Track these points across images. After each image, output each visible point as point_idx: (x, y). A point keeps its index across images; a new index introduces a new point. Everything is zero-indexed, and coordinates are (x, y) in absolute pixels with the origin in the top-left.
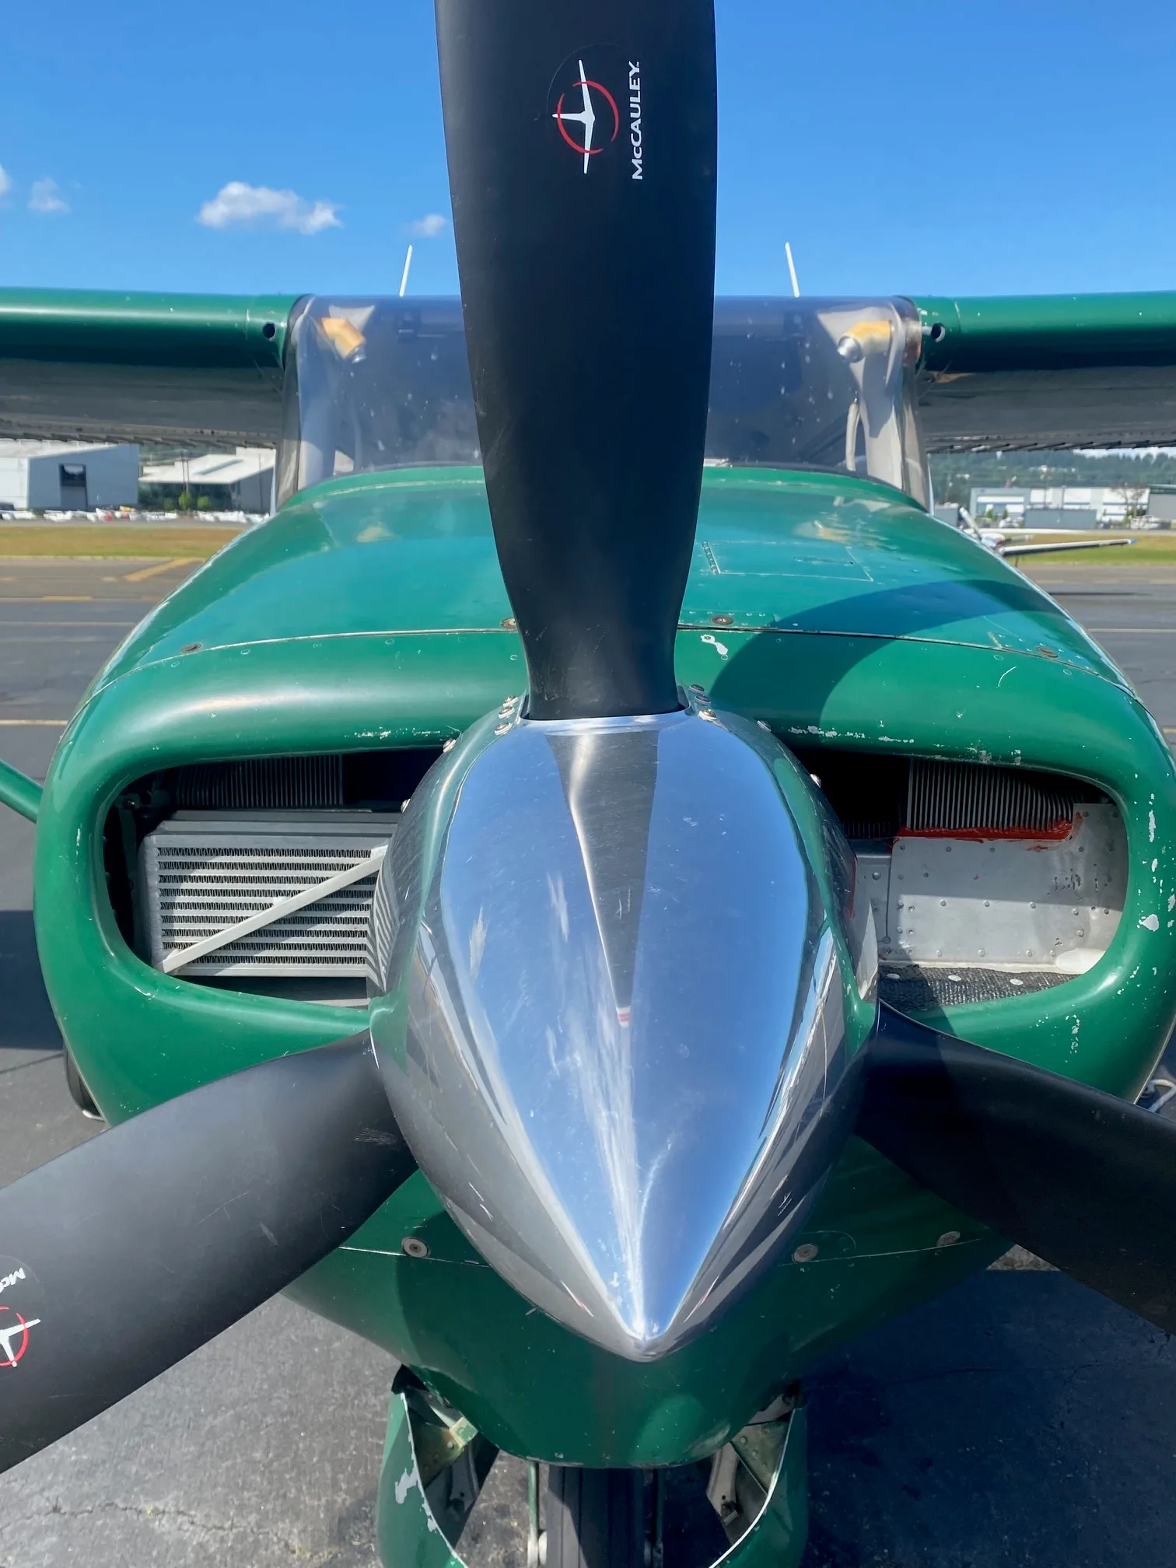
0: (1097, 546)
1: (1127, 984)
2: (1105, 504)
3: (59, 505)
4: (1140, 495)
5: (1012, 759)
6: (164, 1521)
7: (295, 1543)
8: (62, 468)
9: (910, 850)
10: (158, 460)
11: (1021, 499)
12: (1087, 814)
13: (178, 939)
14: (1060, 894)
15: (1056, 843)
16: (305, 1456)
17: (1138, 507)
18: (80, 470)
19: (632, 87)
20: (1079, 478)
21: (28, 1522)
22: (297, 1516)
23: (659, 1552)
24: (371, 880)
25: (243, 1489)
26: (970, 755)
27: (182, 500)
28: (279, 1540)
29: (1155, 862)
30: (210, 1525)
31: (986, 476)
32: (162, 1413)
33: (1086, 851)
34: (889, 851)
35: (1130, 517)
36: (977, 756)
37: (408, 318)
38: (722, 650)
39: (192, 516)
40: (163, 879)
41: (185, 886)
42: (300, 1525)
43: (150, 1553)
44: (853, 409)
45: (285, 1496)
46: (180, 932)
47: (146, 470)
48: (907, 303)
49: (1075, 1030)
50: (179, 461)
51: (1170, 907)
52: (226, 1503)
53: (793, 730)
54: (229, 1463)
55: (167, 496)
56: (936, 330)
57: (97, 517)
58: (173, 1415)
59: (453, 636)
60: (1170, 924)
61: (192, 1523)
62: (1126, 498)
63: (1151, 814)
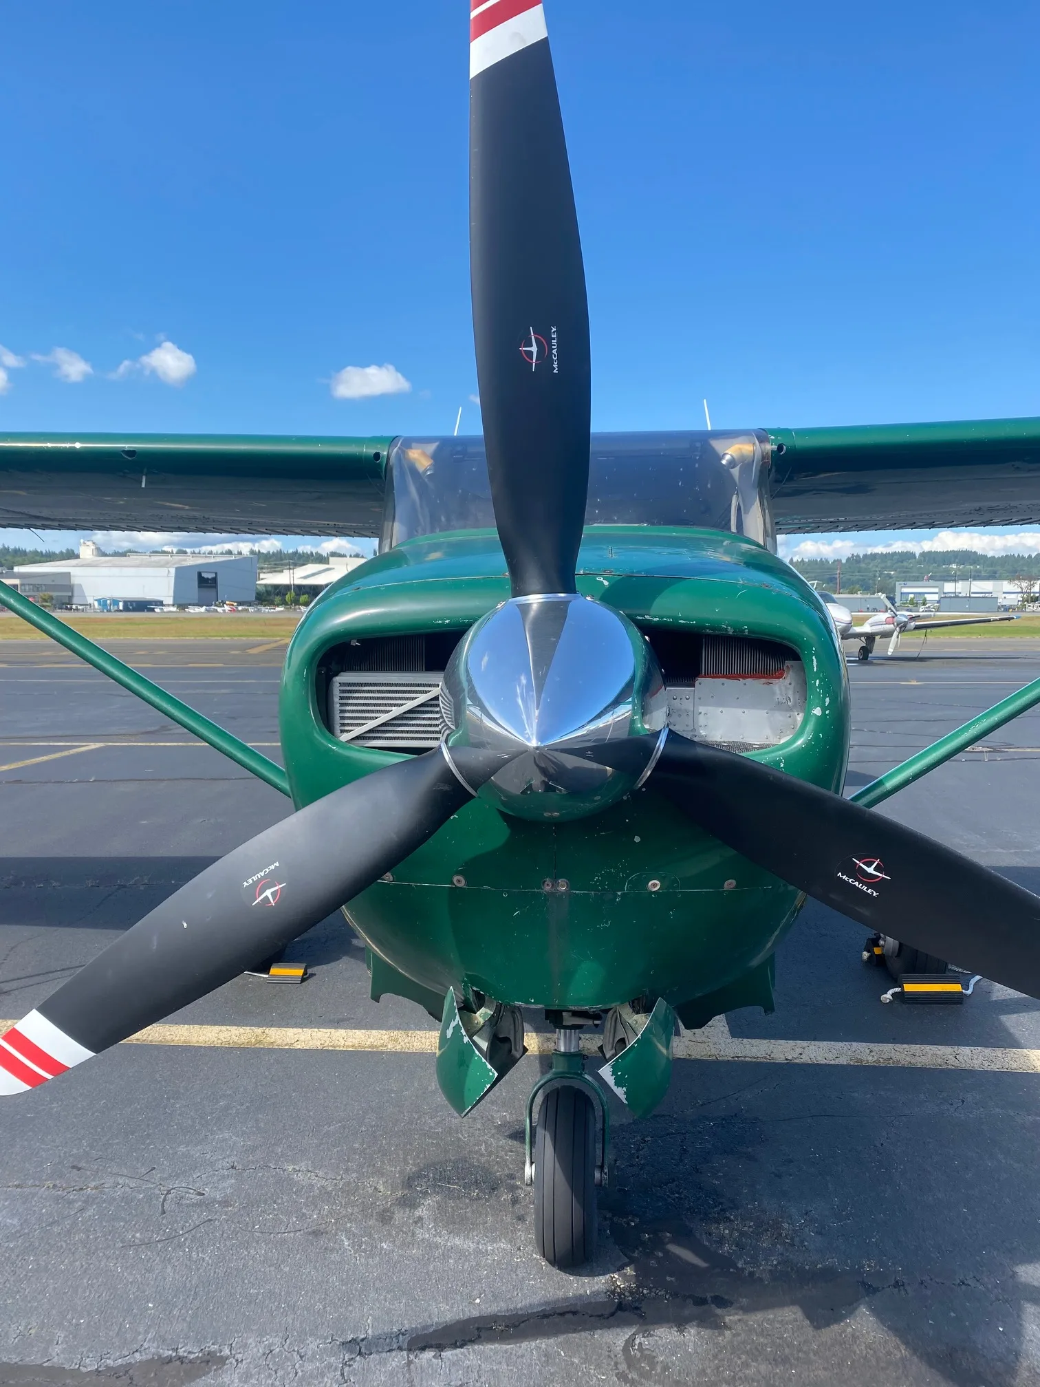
0: (989, 621)
1: (808, 744)
2: (1004, 593)
3: (197, 602)
4: (1032, 585)
5: (743, 631)
6: (299, 1175)
7: (381, 1188)
8: (200, 574)
9: (704, 683)
10: (271, 568)
11: (936, 590)
12: (792, 666)
13: (347, 728)
14: (779, 706)
15: (777, 681)
16: (386, 1147)
17: (1032, 595)
18: (214, 575)
19: (553, 336)
20: (983, 574)
21: (217, 1173)
22: (382, 1175)
23: (606, 1174)
24: (436, 698)
25: (348, 1161)
26: (722, 629)
27: (288, 597)
28: (371, 1186)
29: (818, 681)
30: (328, 1178)
31: (908, 572)
32: (296, 1124)
33: (793, 685)
34: (694, 686)
35: (1026, 603)
36: (726, 630)
37: (459, 448)
38: (606, 583)
39: (295, 609)
40: (341, 698)
41: (351, 701)
42: (384, 1180)
43: (292, 1190)
44: (734, 497)
45: (374, 1165)
46: (348, 725)
47: (262, 576)
48: (764, 432)
49: (782, 766)
50: (287, 569)
51: (827, 704)
52: (338, 1167)
53: (638, 618)
54: (339, 1149)
55: (277, 594)
56: (780, 448)
57: (224, 610)
58: (302, 1125)
59: (479, 580)
60: (827, 712)
61: (317, 1176)
62: (1021, 588)
63: (814, 657)
